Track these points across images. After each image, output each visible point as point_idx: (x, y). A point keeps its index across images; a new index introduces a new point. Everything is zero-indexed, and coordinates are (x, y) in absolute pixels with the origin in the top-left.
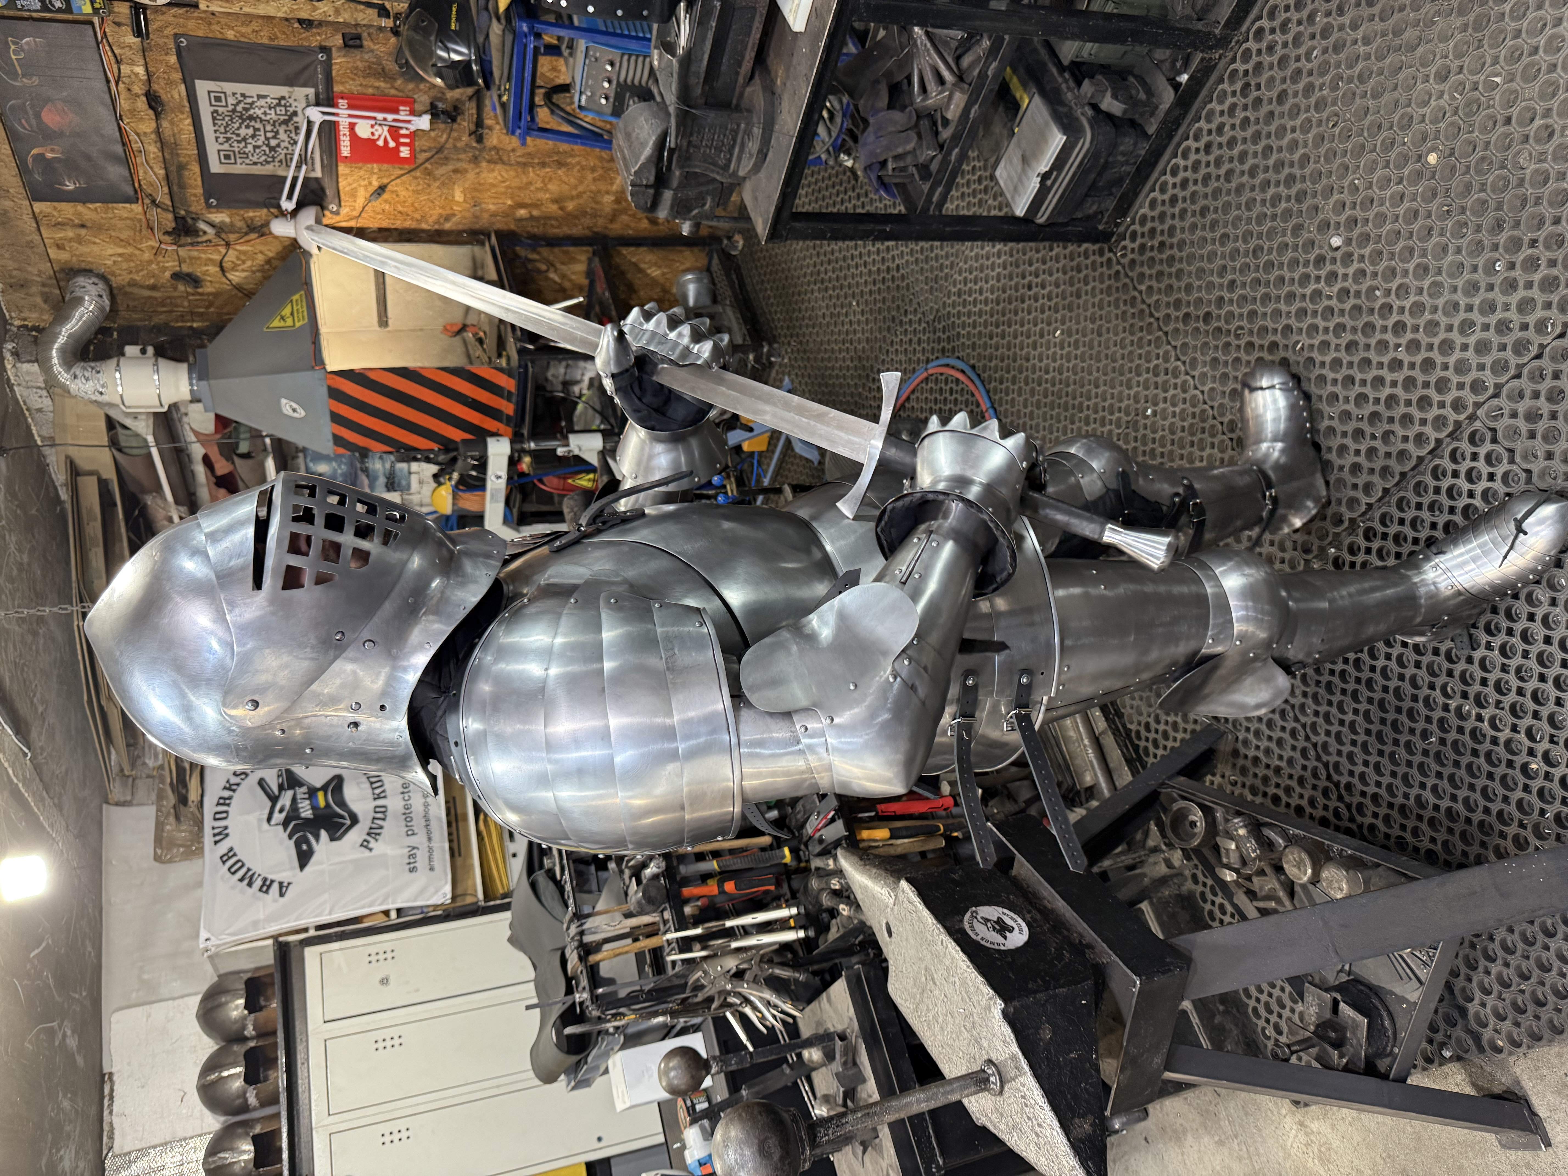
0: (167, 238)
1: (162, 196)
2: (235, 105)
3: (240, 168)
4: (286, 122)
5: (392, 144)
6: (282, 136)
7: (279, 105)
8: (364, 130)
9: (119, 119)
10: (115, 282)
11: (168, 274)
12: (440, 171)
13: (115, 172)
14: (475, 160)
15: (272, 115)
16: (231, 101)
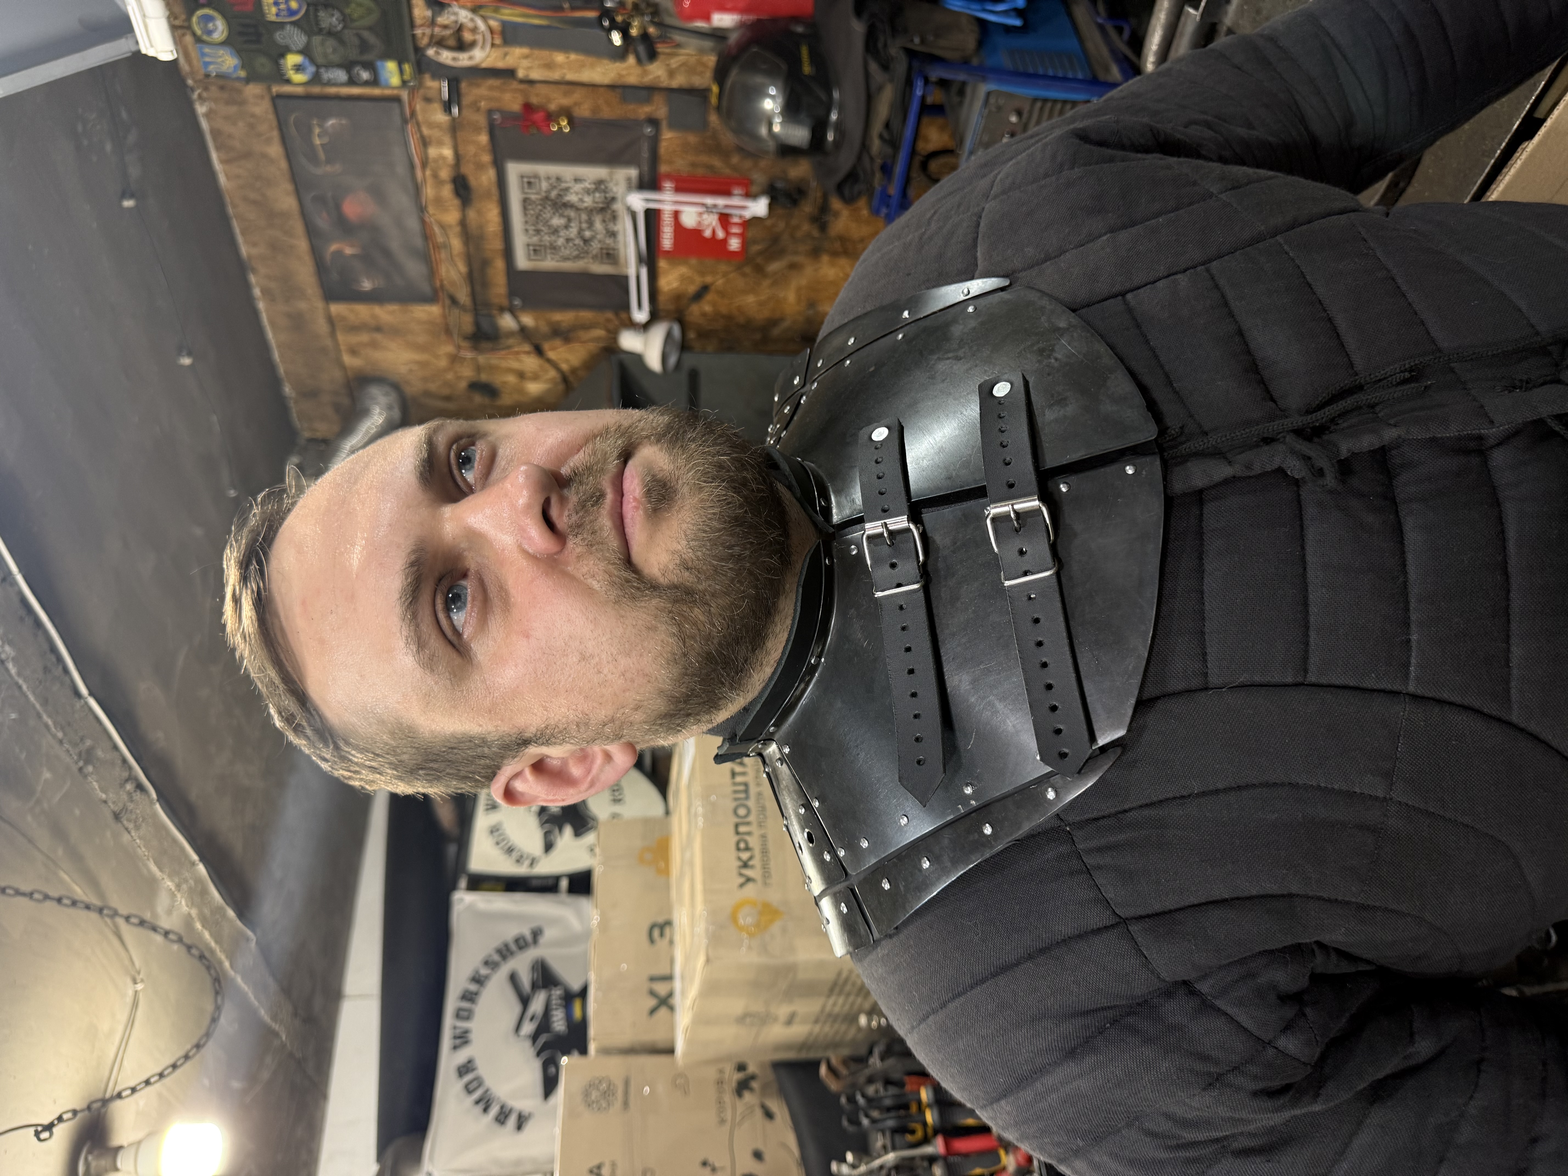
0: (464, 344)
1: (463, 296)
2: (548, 192)
3: (549, 264)
4: (602, 210)
5: (721, 234)
6: (598, 225)
7: (597, 189)
8: (690, 218)
9: (422, 209)
10: (409, 390)
11: (463, 385)
12: (774, 267)
13: (414, 269)
14: (815, 253)
15: (588, 201)
16: (544, 185)
